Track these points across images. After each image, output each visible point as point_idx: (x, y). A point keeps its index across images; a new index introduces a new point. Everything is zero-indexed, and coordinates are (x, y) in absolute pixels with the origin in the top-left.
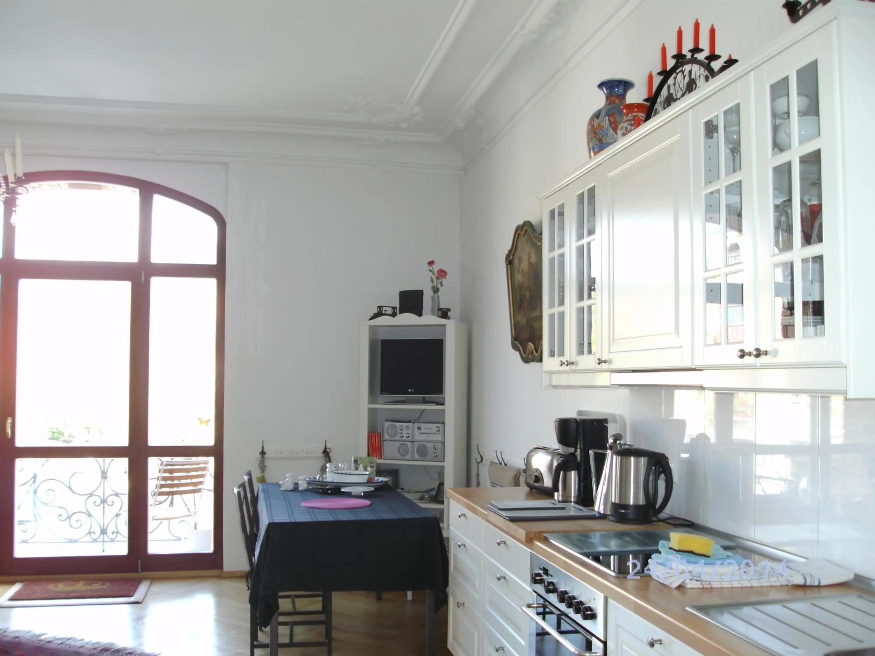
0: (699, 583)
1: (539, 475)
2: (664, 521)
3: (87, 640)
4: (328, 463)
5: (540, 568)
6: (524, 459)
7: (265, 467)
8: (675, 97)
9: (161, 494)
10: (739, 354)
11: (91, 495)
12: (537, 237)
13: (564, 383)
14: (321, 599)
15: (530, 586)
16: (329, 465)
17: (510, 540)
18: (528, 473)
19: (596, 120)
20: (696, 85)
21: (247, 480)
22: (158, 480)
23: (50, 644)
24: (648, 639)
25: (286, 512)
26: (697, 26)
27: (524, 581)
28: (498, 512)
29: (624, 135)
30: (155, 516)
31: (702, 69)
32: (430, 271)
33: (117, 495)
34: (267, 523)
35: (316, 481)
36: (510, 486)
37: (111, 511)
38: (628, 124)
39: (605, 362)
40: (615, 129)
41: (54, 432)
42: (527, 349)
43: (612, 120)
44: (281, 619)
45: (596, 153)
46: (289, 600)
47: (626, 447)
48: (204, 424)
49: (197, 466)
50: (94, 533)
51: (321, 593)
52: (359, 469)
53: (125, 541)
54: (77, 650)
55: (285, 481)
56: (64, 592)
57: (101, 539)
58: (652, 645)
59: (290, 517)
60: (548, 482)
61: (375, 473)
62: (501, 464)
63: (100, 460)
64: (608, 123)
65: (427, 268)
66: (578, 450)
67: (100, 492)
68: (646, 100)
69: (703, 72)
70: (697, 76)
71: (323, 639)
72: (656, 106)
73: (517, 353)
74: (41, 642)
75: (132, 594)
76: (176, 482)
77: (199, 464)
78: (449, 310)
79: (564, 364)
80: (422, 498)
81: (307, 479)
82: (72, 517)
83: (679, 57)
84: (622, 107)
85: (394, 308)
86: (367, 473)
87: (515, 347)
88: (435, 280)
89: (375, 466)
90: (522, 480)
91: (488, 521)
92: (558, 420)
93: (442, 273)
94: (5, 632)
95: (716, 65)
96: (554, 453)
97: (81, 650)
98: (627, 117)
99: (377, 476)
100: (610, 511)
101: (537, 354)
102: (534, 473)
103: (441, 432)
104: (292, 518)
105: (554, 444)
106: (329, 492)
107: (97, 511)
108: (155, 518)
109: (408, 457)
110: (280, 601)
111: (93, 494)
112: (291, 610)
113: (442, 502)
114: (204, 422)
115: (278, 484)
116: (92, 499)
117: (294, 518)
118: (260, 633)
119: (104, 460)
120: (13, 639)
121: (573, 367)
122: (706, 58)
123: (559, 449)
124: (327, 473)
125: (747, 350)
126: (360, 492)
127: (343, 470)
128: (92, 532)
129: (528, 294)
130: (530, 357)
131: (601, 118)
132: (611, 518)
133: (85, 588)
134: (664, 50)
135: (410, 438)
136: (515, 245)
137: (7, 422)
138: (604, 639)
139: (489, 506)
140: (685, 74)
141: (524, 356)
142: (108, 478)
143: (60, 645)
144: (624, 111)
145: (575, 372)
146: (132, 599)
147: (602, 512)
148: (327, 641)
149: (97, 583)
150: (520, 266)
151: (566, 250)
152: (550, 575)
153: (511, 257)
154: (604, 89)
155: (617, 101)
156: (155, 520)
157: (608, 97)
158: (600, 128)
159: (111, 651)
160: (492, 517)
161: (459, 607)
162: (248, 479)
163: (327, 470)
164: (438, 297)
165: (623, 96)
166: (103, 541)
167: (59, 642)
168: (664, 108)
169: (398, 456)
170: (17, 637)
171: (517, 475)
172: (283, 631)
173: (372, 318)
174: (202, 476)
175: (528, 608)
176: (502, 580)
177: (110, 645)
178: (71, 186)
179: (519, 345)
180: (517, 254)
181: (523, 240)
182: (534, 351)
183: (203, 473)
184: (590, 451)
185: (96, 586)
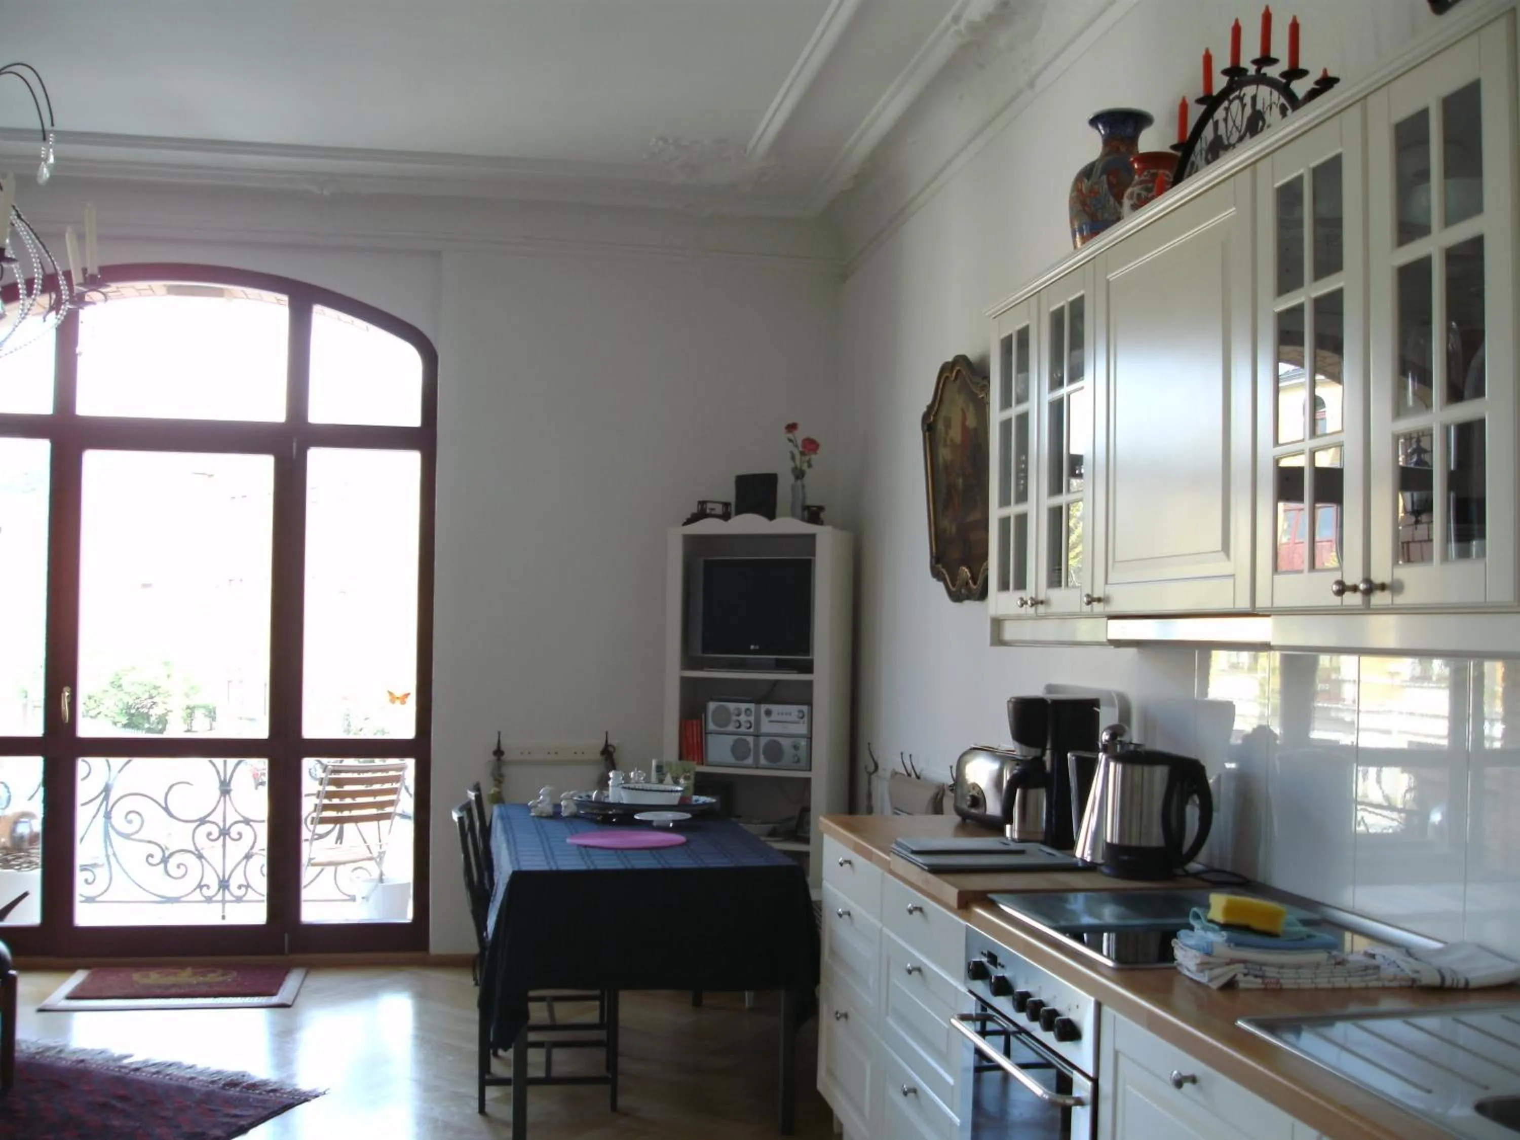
0: (1259, 980)
1: (978, 794)
2: (1196, 875)
3: (201, 1065)
4: (610, 771)
5: (982, 953)
6: (951, 767)
7: (501, 776)
8: (1226, 142)
9: (323, 821)
10: (1335, 588)
11: (202, 821)
12: (978, 383)
13: (1028, 637)
14: (597, 1003)
15: (965, 983)
16: (613, 774)
17: (931, 905)
18: (959, 791)
19: (1086, 181)
20: (1264, 121)
21: (473, 798)
22: (318, 797)
23: (138, 1074)
24: (1171, 1075)
25: (542, 853)
26: (1267, 18)
27: (953, 975)
28: (908, 857)
29: (1135, 207)
30: (314, 859)
31: (1276, 94)
32: (790, 440)
33: (247, 822)
34: (510, 872)
35: (591, 802)
36: (926, 813)
37: (236, 850)
38: (1142, 189)
39: (1099, 600)
40: (1119, 198)
41: (133, 715)
42: (958, 578)
43: (1114, 181)
44: (532, 1037)
45: (1085, 240)
46: (544, 1005)
47: (1132, 747)
48: (398, 702)
49: (384, 774)
50: (208, 887)
51: (597, 992)
52: (665, 782)
53: (263, 901)
54: (184, 1084)
55: (538, 801)
56: (159, 986)
57: (219, 897)
58: (1179, 1083)
59: (548, 863)
60: (993, 807)
61: (692, 789)
62: (909, 775)
63: (219, 761)
64: (1106, 186)
65: (784, 435)
66: (1048, 753)
67: (217, 817)
68: (1174, 147)
69: (1277, 98)
70: (1266, 106)
71: (602, 1072)
72: (1193, 158)
73: (941, 586)
74: (123, 1070)
75: (274, 991)
76: (348, 801)
77: (387, 771)
78: (821, 509)
79: (1026, 603)
80: (772, 834)
81: (575, 798)
82: (171, 860)
83: (1235, 73)
84: (1132, 159)
85: (726, 505)
86: (679, 788)
87: (936, 574)
88: (798, 456)
89: (692, 777)
90: (948, 803)
91: (892, 873)
92: (1013, 700)
93: (811, 445)
94: (60, 1051)
95: (1300, 87)
96: (1003, 758)
97: (190, 1084)
98: (1140, 176)
99: (695, 794)
100: (1103, 858)
101: (975, 587)
102: (969, 791)
103: (806, 719)
104: (552, 863)
105: (1007, 743)
106: (614, 820)
107: (212, 851)
108: (313, 862)
109: (750, 761)
110: (533, 1007)
111: (207, 819)
112: (548, 1022)
113: (807, 841)
114: (398, 698)
115: (526, 805)
116: (207, 828)
117: (556, 863)
118: (494, 1062)
119: (225, 762)
120: (74, 1064)
121: (1041, 609)
122: (1284, 75)
123: (1013, 751)
124: (610, 789)
125: (1349, 582)
126: (668, 821)
127: (637, 783)
128: (205, 885)
129: (960, 481)
130: (963, 591)
131: (1094, 179)
132: (1105, 870)
133: (194, 981)
134: (1208, 60)
135: (752, 730)
136: (939, 397)
137: (62, 695)
138: (1093, 1074)
139: (894, 846)
140: (1244, 102)
141: (954, 589)
142: (232, 793)
143: (155, 1076)
144: (1136, 166)
145: (1045, 617)
146: (274, 1000)
147: (1088, 859)
148: (610, 1076)
149: (214, 972)
150: (947, 433)
151: (1031, 406)
152: (1000, 964)
153: (932, 418)
154: (1100, 127)
155: (1123, 149)
156: (314, 865)
157: (1107, 141)
158: (1092, 195)
159: (241, 1086)
160: (900, 865)
161: (838, 1019)
162: (476, 796)
163: (610, 783)
164: (803, 486)
165: (1133, 140)
166: (224, 901)
167: (154, 1070)
168: (1208, 162)
169: (732, 760)
170: (82, 1061)
171: (937, 795)
172: (535, 1057)
173: (689, 522)
174: (394, 791)
175: (961, 1022)
176: (915, 973)
177: (239, 1077)
178: (171, 291)
179: (945, 572)
180: (943, 413)
181: (952, 390)
182: (970, 581)
183: (395, 785)
184: (1069, 755)
185: (214, 977)
